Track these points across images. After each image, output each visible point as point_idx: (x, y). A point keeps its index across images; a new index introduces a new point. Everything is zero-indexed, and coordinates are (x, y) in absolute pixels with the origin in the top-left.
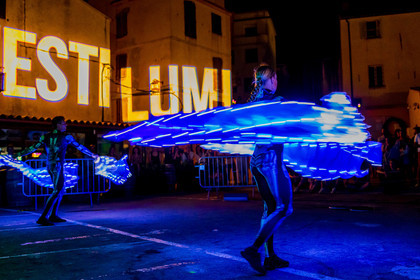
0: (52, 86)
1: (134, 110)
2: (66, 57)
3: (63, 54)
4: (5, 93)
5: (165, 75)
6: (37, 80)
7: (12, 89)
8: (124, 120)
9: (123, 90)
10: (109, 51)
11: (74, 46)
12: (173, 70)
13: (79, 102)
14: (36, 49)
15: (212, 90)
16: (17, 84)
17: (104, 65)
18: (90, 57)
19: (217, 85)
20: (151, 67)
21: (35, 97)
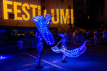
0: (26, 17)
2: (29, 9)
4: (15, 19)
5: (55, 12)
6: (23, 15)
7: (16, 18)
10: (40, 6)
11: (31, 6)
12: (58, 10)
15: (68, 15)
16: (18, 17)
17: (39, 10)
18: (35, 8)
19: (69, 14)
20: (52, 10)
21: (22, 20)
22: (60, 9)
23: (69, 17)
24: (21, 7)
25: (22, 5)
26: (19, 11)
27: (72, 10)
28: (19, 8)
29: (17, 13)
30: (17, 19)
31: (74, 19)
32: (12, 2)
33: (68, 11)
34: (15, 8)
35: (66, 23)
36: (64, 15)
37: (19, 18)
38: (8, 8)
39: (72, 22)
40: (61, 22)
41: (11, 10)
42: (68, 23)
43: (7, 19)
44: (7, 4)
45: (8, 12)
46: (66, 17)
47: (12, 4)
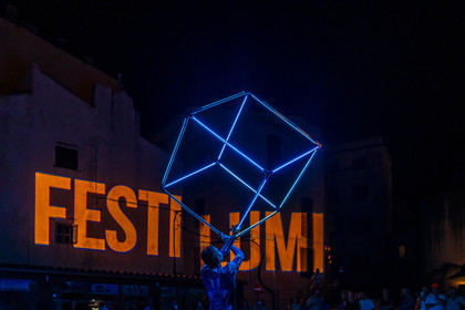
2: (136, 206)
3: (132, 203)
4: (76, 246)
6: (107, 232)
7: (81, 241)
9: (202, 239)
10: (180, 197)
12: (255, 215)
13: (149, 253)
14: (106, 199)
15: (300, 237)
16: (87, 236)
17: (176, 212)
18: (160, 204)
19: (306, 230)
20: (231, 214)
21: (104, 249)
22: (267, 213)
23: (305, 246)
27: (318, 218)
29: (87, 221)
30: (87, 247)
31: (326, 254)
32: (69, 179)
33: (302, 217)
34: (80, 202)
35: (290, 269)
36: (280, 233)
37: (93, 240)
38: (50, 204)
39: (319, 265)
40: (271, 266)
41: (65, 209)
42: (299, 270)
43: (47, 243)
44: (51, 188)
45: (51, 219)
46: (291, 243)
47: (69, 187)
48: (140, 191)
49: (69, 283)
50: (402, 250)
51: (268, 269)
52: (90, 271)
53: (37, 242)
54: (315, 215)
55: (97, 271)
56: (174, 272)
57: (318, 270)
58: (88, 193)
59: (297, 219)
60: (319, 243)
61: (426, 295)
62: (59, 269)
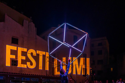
0: (31, 64)
1: (57, 71)
2: (36, 55)
3: (35, 54)
4: (18, 66)
6: (27, 62)
7: (20, 65)
8: (55, 74)
9: (55, 65)
13: (39, 69)
14: (27, 53)
15: (83, 65)
16: (21, 64)
17: (47, 57)
18: (43, 55)
19: (85, 63)
20: (63, 58)
21: (26, 67)
22: (73, 58)
23: (84, 68)
24: (26, 53)
25: (27, 51)
26: (24, 58)
28: (24, 54)
29: (22, 60)
30: (21, 67)
31: (90, 70)
32: (16, 47)
33: (84, 59)
34: (19, 54)
35: (80, 74)
36: (77, 63)
37: (23, 65)
38: (11, 54)
39: (88, 73)
40: (74, 73)
41: (15, 56)
42: (82, 74)
43: (10, 66)
44: (11, 50)
45: (11, 58)
46: (80, 67)
47: (16, 49)
48: (37, 51)
49: (15, 77)
50: (112, 69)
51: (73, 74)
52: (21, 74)
53: (6, 65)
54: (87, 58)
55: (23, 74)
56: (46, 74)
57: (88, 74)
58: (22, 51)
59: (82, 60)
60: (88, 67)
61: (118, 82)
62: (12, 73)
